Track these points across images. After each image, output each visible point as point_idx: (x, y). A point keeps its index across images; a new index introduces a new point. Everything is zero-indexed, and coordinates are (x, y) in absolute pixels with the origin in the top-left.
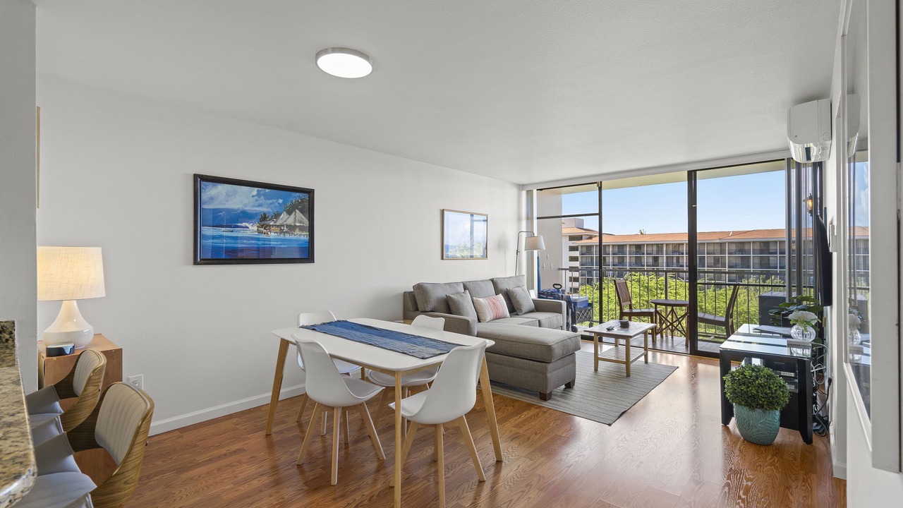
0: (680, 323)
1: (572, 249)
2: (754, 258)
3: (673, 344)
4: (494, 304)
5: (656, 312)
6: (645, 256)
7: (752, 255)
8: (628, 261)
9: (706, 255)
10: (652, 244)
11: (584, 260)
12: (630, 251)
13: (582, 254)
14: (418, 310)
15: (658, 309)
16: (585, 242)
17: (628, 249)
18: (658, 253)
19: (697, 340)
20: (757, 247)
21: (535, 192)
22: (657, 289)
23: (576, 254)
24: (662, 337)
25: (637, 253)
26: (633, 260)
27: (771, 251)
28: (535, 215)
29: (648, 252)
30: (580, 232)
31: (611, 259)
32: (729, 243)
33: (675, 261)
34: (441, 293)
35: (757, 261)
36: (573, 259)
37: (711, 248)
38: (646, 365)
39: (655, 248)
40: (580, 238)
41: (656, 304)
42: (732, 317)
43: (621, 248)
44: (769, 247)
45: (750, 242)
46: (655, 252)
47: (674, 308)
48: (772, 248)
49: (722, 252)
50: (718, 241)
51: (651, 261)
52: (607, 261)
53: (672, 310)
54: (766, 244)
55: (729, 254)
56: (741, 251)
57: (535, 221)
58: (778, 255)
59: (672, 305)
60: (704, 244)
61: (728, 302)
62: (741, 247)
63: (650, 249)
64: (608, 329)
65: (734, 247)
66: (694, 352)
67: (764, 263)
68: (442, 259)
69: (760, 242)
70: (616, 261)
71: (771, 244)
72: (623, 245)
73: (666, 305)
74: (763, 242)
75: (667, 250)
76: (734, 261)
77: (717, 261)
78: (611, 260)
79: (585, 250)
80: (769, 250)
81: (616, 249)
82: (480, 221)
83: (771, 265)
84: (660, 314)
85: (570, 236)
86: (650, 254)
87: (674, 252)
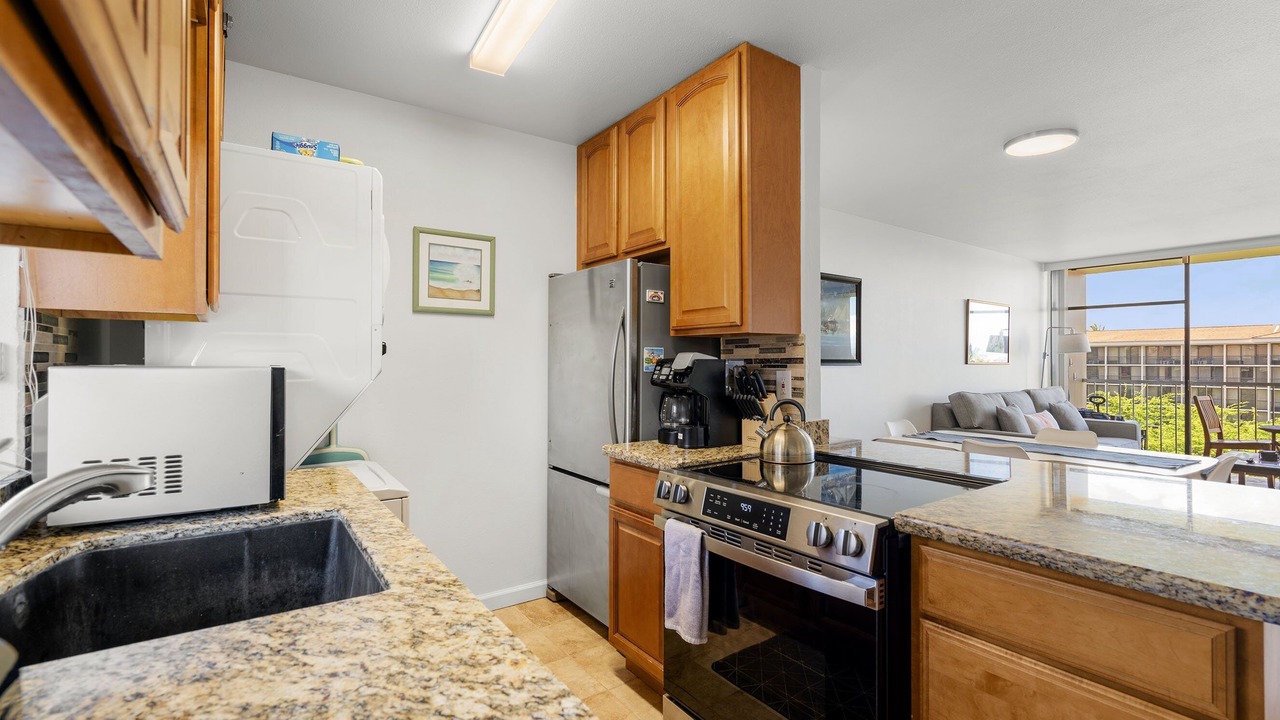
6: (1106, 365)
10: (1119, 347)
14: (958, 426)
18: (1129, 361)
21: (1066, 273)
22: (1146, 419)
28: (1066, 305)
29: (1111, 359)
33: (1162, 374)
34: (990, 406)
39: (1124, 353)
46: (1124, 360)
50: (1251, 341)
51: (1115, 373)
57: (1066, 313)
60: (1222, 346)
63: (1115, 354)
68: (966, 363)
75: (1146, 356)
77: (1248, 376)
82: (1002, 312)
86: (1115, 363)
87: (1160, 360)
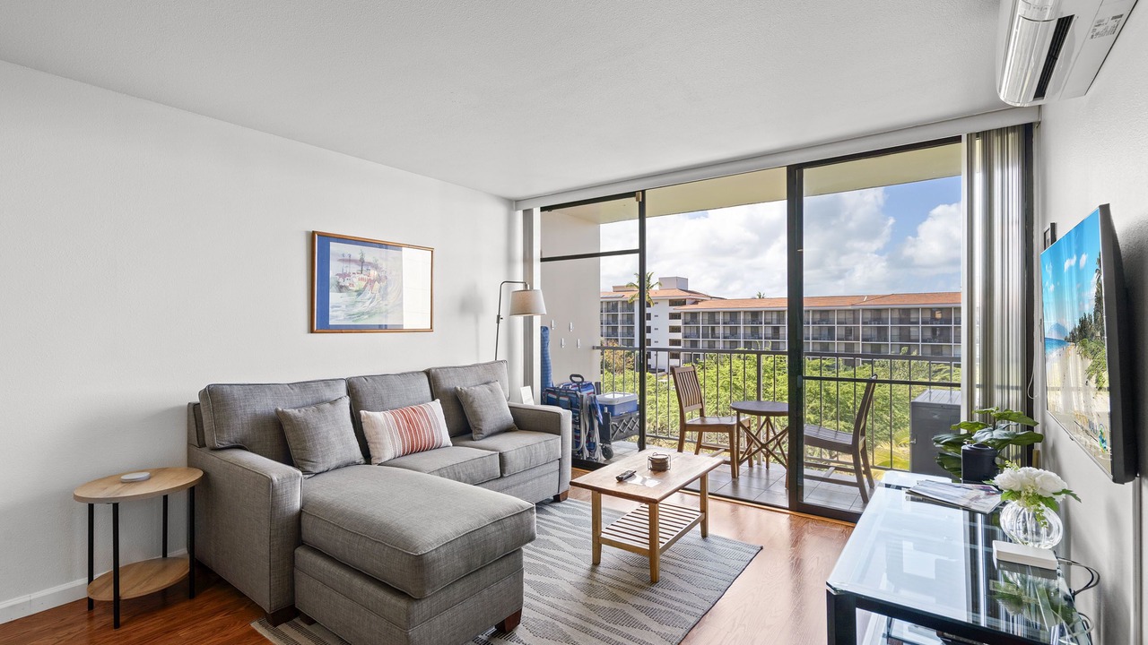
0: (778, 443)
1: (674, 316)
2: (892, 329)
3: (768, 479)
4: (409, 421)
5: (740, 424)
6: (763, 325)
7: (890, 325)
8: (742, 332)
9: (836, 325)
10: (772, 311)
11: (688, 331)
12: (745, 320)
13: (686, 323)
14: (204, 445)
15: (742, 419)
16: (689, 308)
17: (742, 317)
18: (779, 322)
19: (802, 476)
20: (896, 315)
21: (537, 213)
23: (678, 323)
24: (751, 465)
25: (753, 322)
26: (749, 331)
27: (912, 320)
28: (537, 255)
29: (767, 321)
30: (683, 295)
31: (721, 329)
32: (863, 310)
35: (896, 332)
36: (674, 329)
37: (842, 316)
38: (702, 543)
39: (775, 316)
40: (682, 302)
41: (740, 411)
42: (863, 434)
43: (734, 315)
44: (909, 315)
45: (887, 309)
46: (775, 321)
47: (772, 418)
48: (913, 316)
49: (855, 321)
50: (850, 307)
51: (770, 332)
52: (716, 332)
53: (768, 420)
54: (907, 311)
55: (863, 323)
56: (878, 320)
57: (537, 265)
58: (920, 325)
59: (768, 414)
60: (833, 310)
61: (857, 411)
62: (878, 314)
63: (769, 317)
64: (620, 480)
65: (868, 315)
66: (798, 505)
67: (905, 336)
68: (310, 330)
69: (899, 309)
70: (728, 332)
71: (912, 312)
72: (736, 312)
73: (759, 414)
74: (904, 309)
76: (869, 333)
77: (849, 331)
78: (721, 332)
79: (689, 317)
80: (910, 318)
81: (728, 317)
83: (912, 338)
84: (747, 430)
85: (670, 300)
86: (769, 323)
